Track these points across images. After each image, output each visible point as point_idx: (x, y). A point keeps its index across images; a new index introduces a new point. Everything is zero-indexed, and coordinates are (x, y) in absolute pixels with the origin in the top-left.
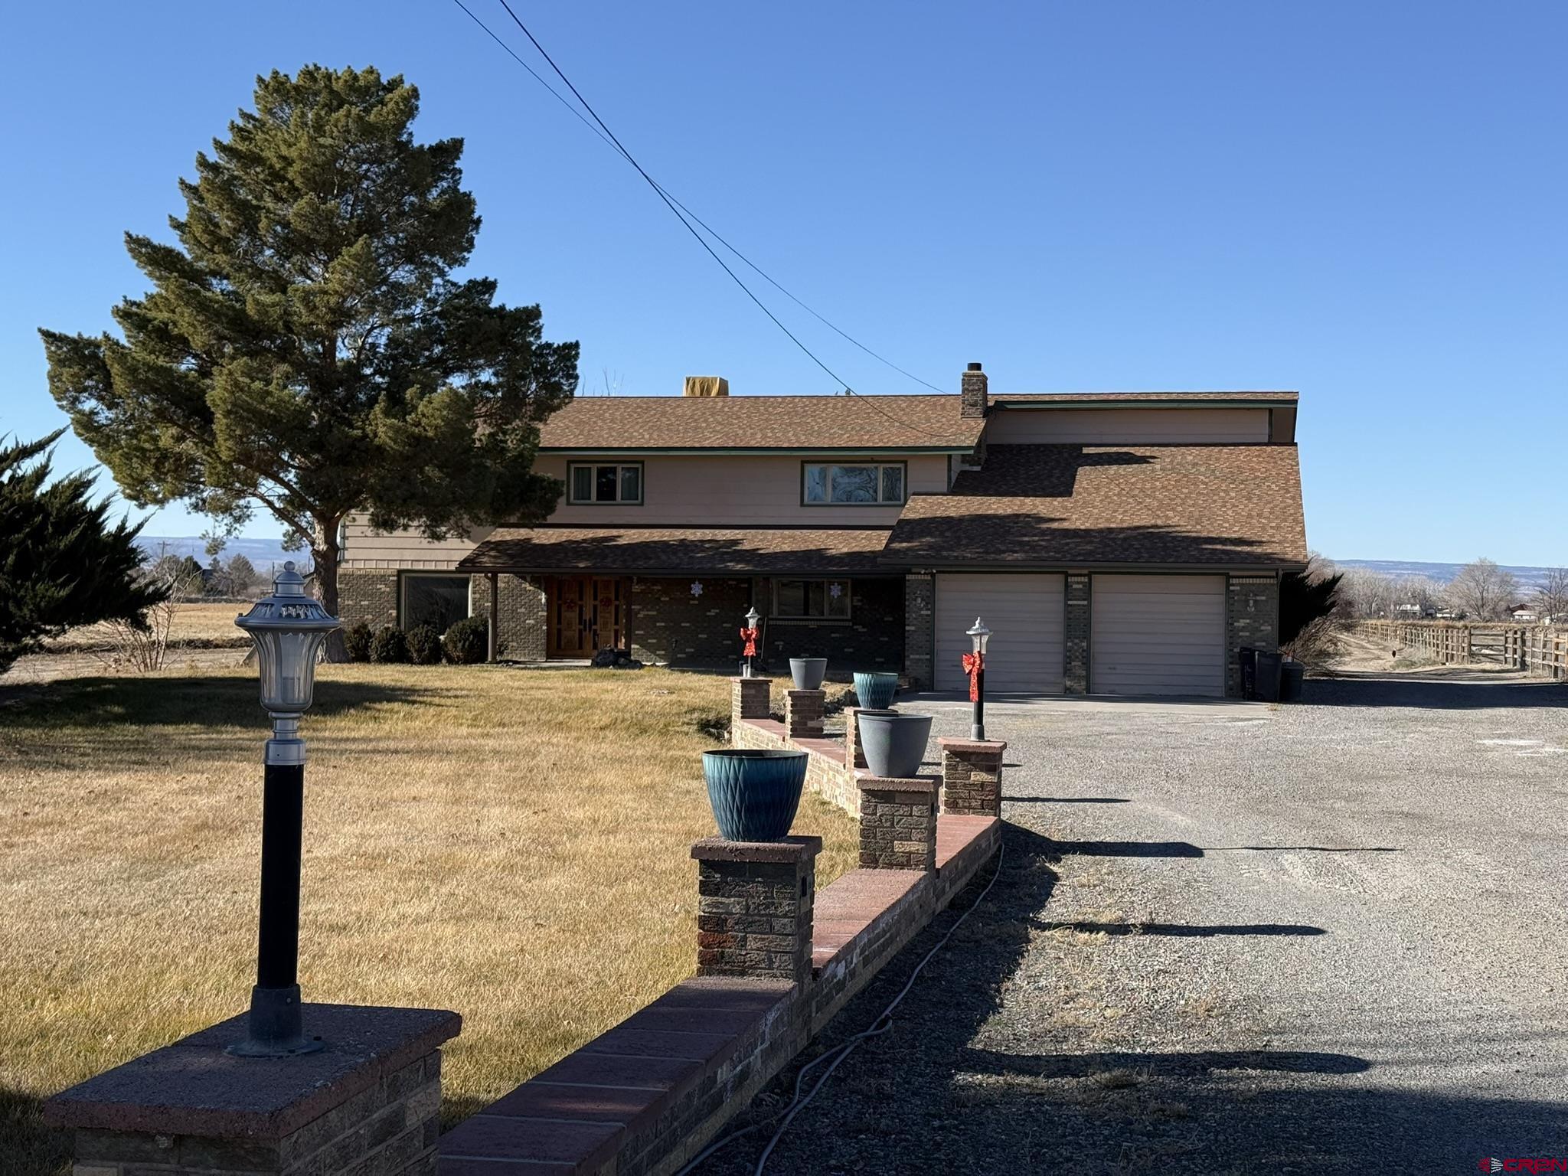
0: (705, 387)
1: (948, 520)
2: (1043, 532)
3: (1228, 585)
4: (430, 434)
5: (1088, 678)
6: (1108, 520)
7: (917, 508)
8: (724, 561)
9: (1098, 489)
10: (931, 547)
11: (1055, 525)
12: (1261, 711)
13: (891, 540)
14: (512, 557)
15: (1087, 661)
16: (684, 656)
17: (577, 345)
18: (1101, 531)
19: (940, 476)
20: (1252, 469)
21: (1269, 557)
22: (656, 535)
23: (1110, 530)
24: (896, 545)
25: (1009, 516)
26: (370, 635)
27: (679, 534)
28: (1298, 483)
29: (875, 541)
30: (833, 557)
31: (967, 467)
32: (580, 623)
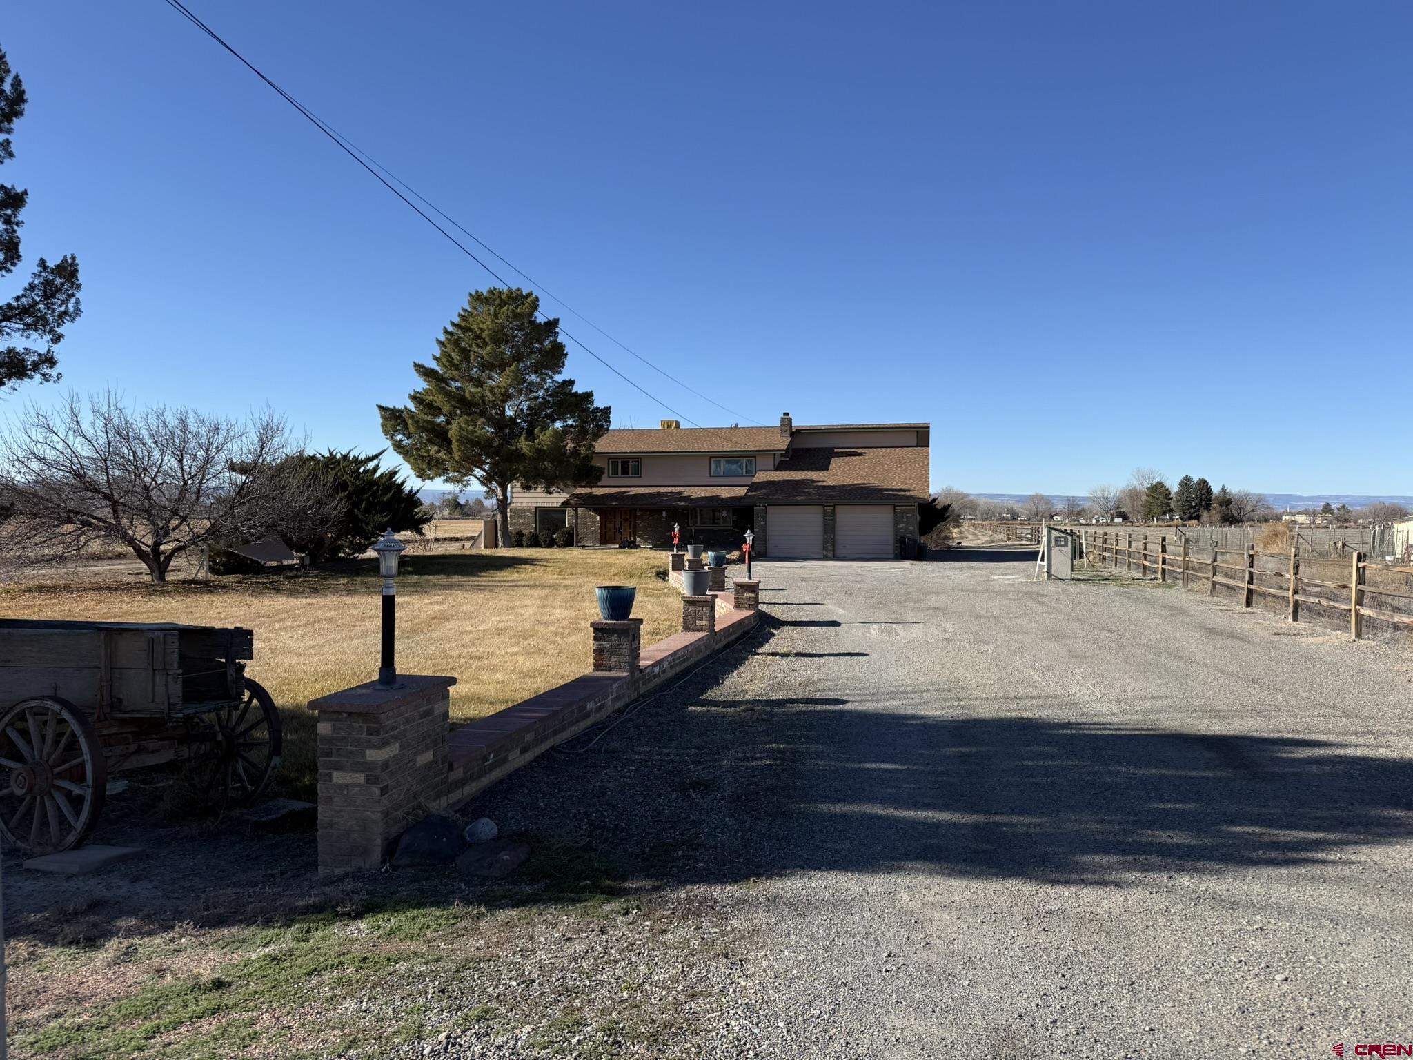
0: (669, 426)
1: (773, 482)
2: (815, 487)
3: (895, 509)
4: (545, 448)
5: (834, 551)
6: (843, 481)
7: (761, 477)
8: (675, 501)
9: (840, 468)
10: (765, 494)
11: (820, 484)
12: (906, 564)
13: (748, 491)
14: (584, 500)
15: (833, 543)
17: (610, 408)
18: (840, 486)
19: (770, 463)
20: (909, 458)
21: (912, 497)
22: (647, 490)
23: (844, 486)
24: (750, 494)
25: (799, 480)
26: (523, 535)
27: (657, 490)
28: (928, 464)
29: (740, 492)
30: (723, 499)
31: (783, 459)
32: (614, 529)
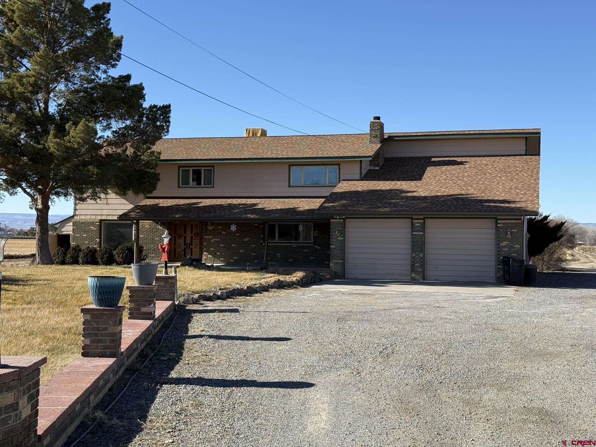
1: (356, 193)
2: (402, 198)
3: (497, 224)
5: (423, 273)
6: (437, 191)
7: (343, 187)
8: (246, 213)
9: (435, 177)
10: (343, 205)
11: (409, 194)
12: (509, 291)
13: (324, 202)
15: (423, 262)
16: (233, 261)
18: (432, 197)
19: (355, 170)
20: (515, 167)
21: (518, 209)
22: (218, 202)
23: (437, 196)
24: (326, 205)
25: (387, 190)
27: (229, 201)
28: (538, 173)
30: (300, 212)
31: (372, 168)
32: (185, 245)
